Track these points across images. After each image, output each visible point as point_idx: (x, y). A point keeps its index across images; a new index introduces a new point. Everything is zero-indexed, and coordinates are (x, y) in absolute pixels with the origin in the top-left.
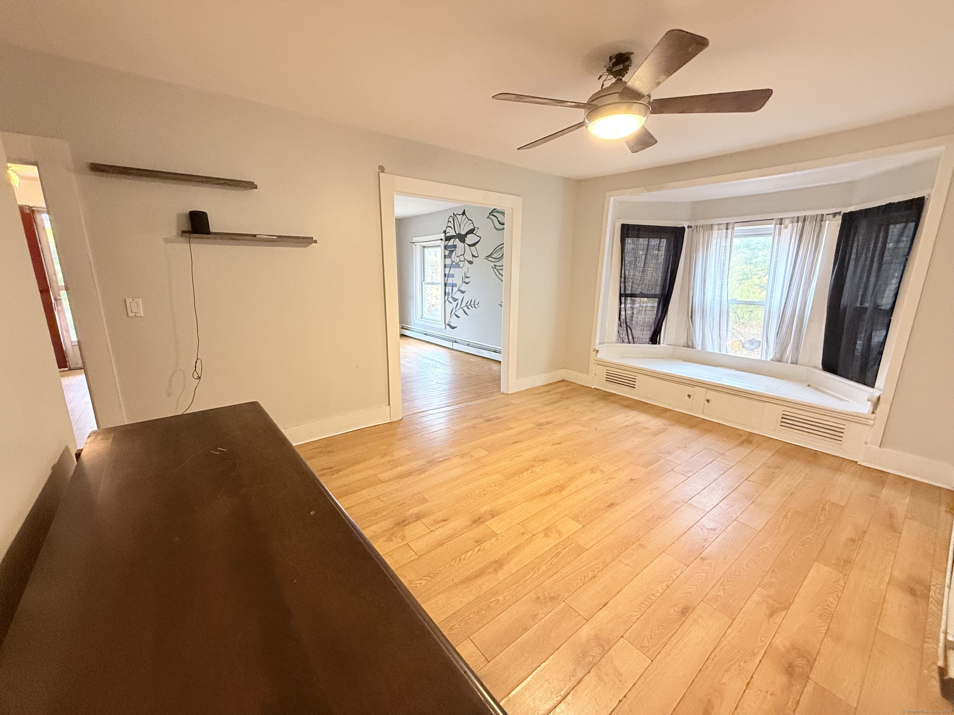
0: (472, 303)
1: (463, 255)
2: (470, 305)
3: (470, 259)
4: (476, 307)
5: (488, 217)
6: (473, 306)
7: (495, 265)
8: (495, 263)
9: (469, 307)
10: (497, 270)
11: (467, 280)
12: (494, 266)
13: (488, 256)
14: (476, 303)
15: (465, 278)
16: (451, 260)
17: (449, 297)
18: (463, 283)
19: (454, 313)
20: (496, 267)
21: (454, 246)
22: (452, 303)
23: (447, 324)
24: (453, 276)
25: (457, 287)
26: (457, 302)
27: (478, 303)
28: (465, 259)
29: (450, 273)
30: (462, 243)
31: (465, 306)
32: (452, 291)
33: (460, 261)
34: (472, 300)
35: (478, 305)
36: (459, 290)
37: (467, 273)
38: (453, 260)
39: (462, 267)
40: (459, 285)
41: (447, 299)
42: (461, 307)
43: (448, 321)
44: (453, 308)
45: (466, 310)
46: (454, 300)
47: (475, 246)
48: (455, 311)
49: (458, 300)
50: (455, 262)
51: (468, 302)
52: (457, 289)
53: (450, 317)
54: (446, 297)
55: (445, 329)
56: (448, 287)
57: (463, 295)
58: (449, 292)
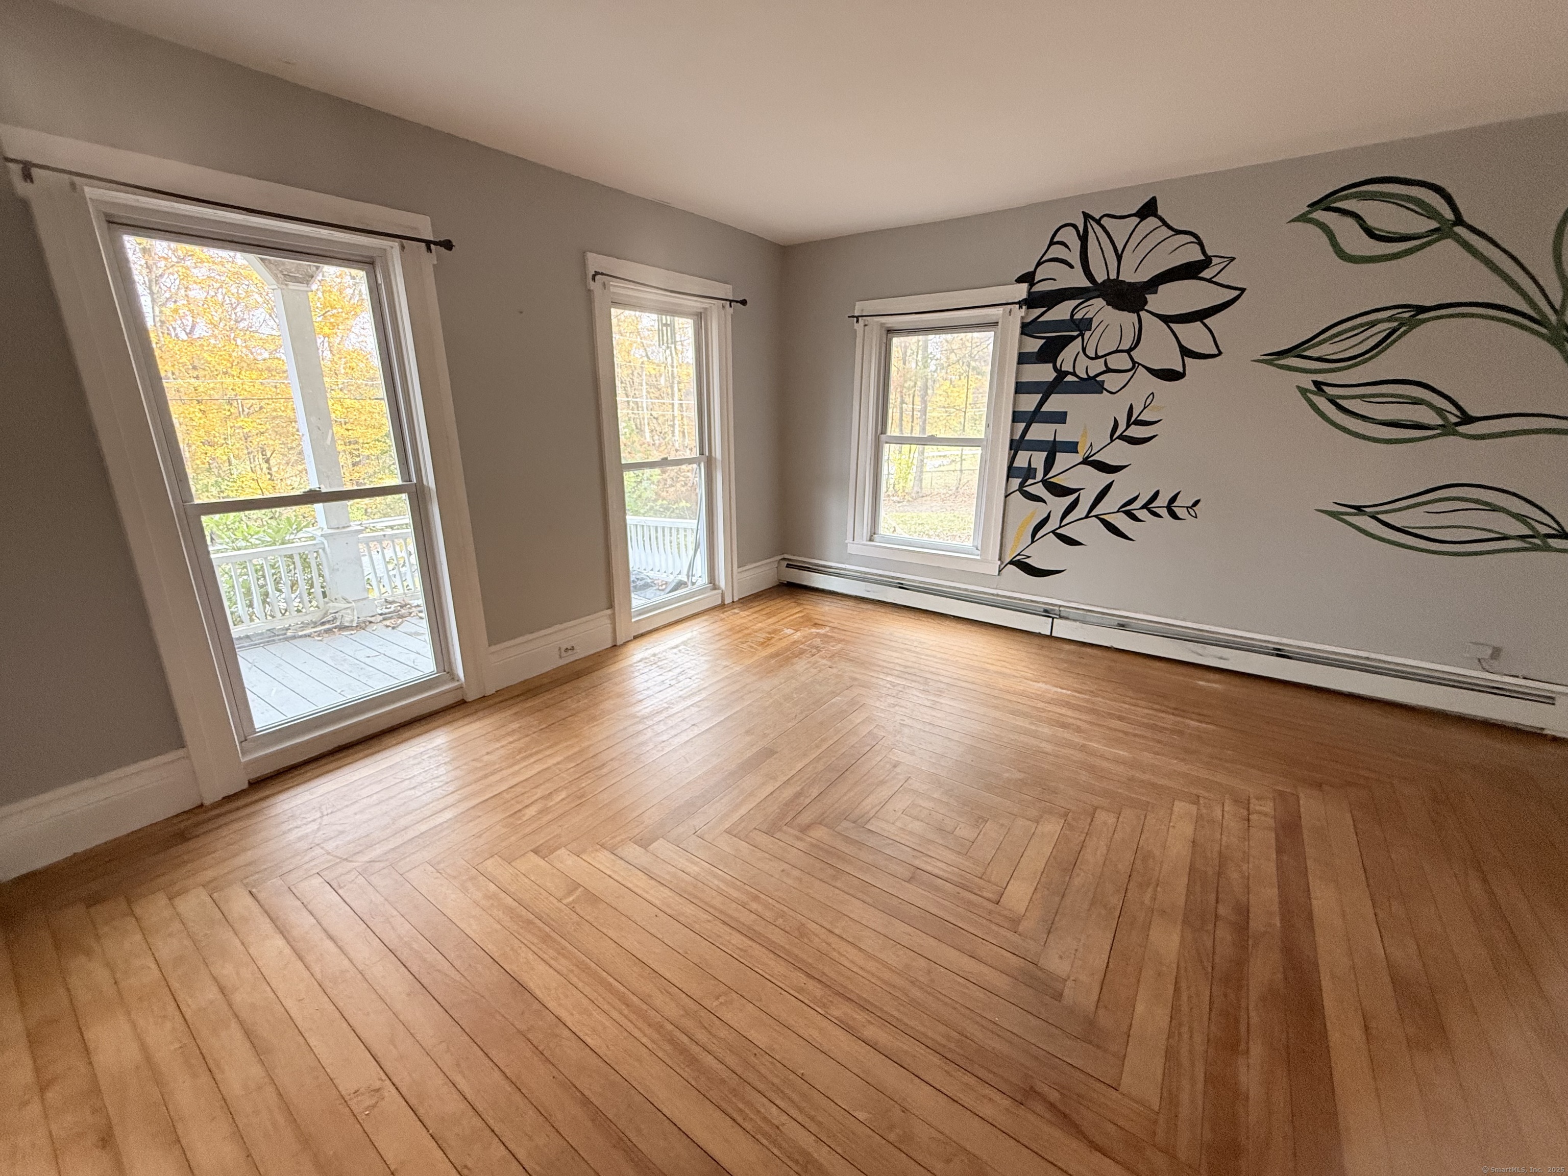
0: (1162, 501)
1: (1130, 351)
2: (1146, 506)
4: (1181, 512)
6: (1164, 512)
7: (1316, 383)
8: (1320, 378)
9: (1142, 514)
10: (1332, 400)
11: (1136, 432)
12: (1312, 387)
13: (1281, 354)
14: (1183, 502)
15: (1128, 426)
16: (1059, 367)
17: (1030, 481)
18: (1112, 441)
19: (1053, 532)
20: (1325, 388)
21: (1080, 322)
22: (1044, 502)
23: (1011, 562)
24: (1060, 418)
25: (1077, 452)
26: (1071, 499)
27: (1190, 505)
28: (1139, 364)
29: (1044, 408)
30: (1126, 313)
31: (1118, 511)
32: (1049, 463)
33: (1108, 370)
34: (1157, 494)
35: (1190, 510)
36: (1085, 462)
37: (1145, 408)
38: (1067, 367)
39: (1114, 391)
40: (1091, 445)
41: (1021, 489)
42: (1093, 513)
43: (1019, 555)
44: (1046, 515)
45: (1121, 522)
46: (1059, 491)
47: (1205, 321)
48: (1058, 526)
49: (1081, 491)
50: (1074, 374)
51: (1135, 499)
52: (1079, 458)
53: (1030, 543)
54: (1016, 482)
55: (999, 575)
56: (1030, 453)
57: (1106, 478)
58: (1032, 466)
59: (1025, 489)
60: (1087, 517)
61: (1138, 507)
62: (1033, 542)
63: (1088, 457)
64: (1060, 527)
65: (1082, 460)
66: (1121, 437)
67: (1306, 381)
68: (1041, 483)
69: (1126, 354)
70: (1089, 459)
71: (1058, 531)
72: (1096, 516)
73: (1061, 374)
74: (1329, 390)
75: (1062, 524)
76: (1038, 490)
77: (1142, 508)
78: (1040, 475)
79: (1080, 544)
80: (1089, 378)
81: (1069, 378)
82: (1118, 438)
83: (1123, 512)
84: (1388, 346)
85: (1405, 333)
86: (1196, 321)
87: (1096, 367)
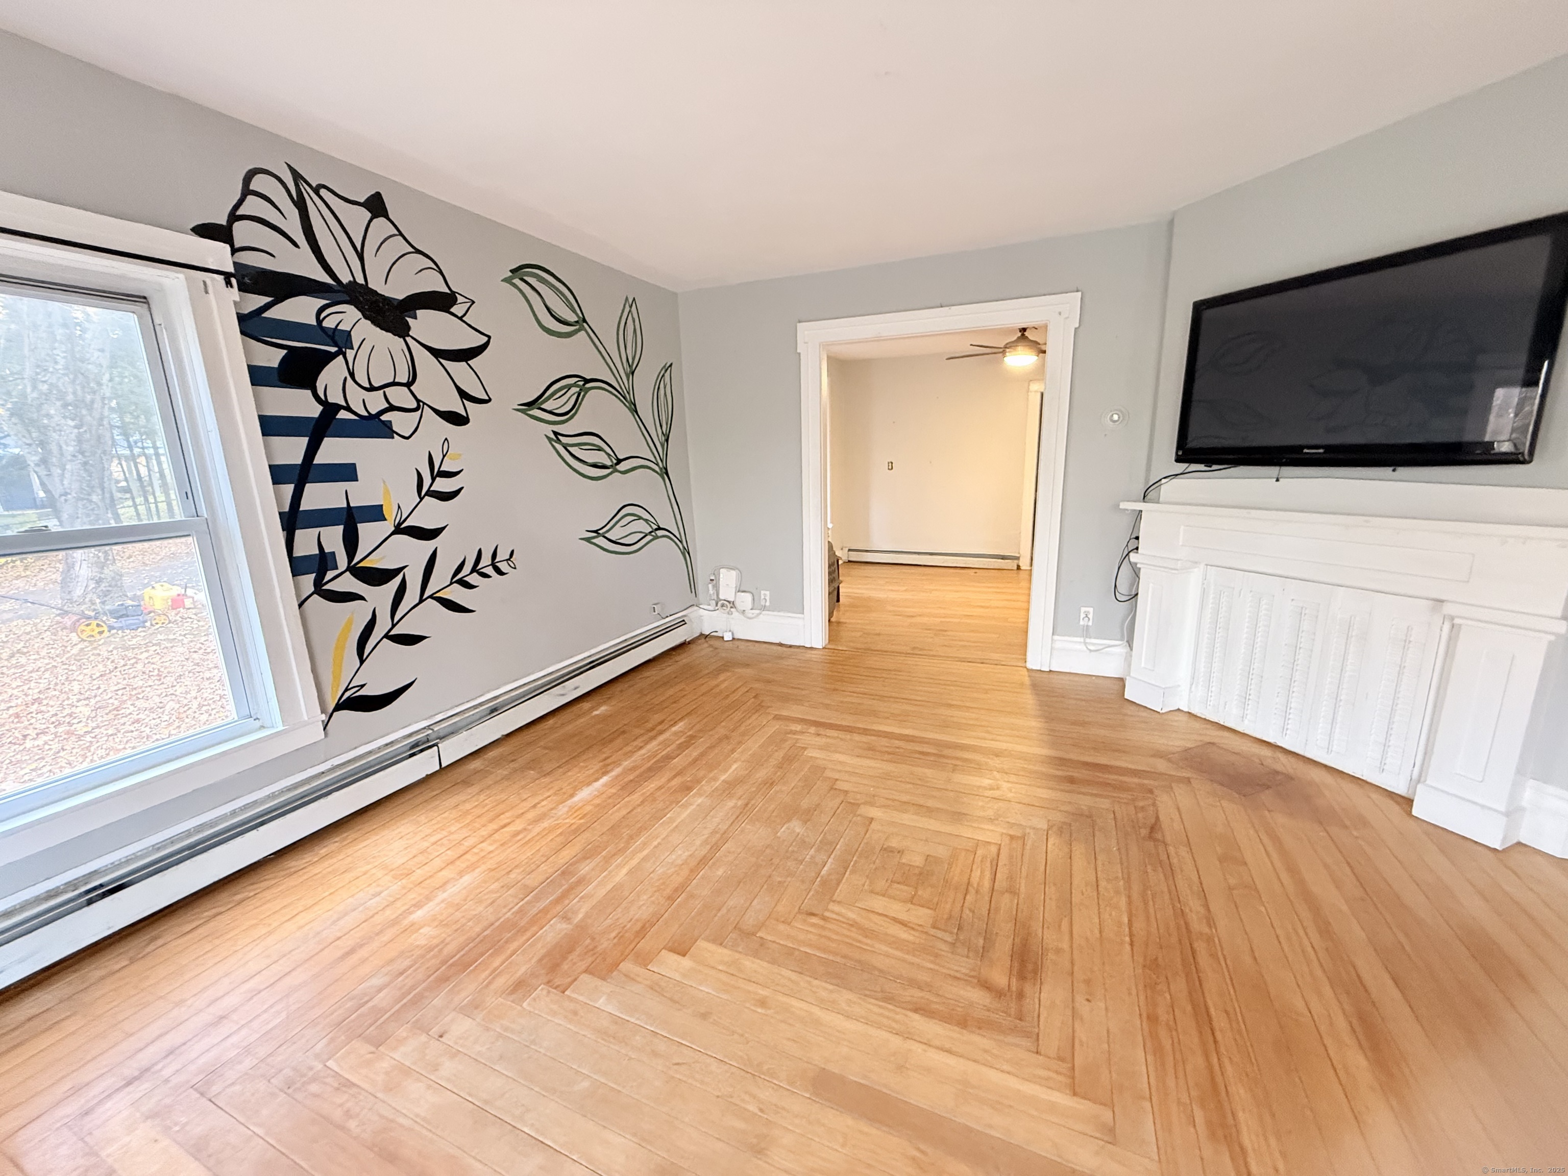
0: (486, 560)
1: (408, 385)
2: (474, 570)
3: (455, 405)
4: (503, 566)
5: (507, 280)
6: (490, 571)
7: (556, 433)
8: (557, 428)
9: (474, 579)
10: (565, 447)
11: (442, 485)
12: (552, 436)
13: (530, 405)
14: (502, 555)
15: (433, 480)
16: (323, 397)
17: (330, 575)
18: (421, 499)
19: (387, 636)
20: (560, 437)
21: (334, 333)
22: (362, 598)
23: (339, 707)
24: (347, 473)
25: (385, 520)
26: (396, 581)
27: (508, 557)
28: (424, 403)
29: (319, 459)
30: (390, 335)
31: (451, 583)
32: (351, 542)
33: (392, 408)
34: (480, 552)
35: (509, 562)
36: (399, 530)
37: (444, 456)
38: (335, 398)
39: (407, 435)
40: (399, 507)
41: (319, 589)
42: (428, 593)
43: (347, 690)
44: (370, 617)
45: (456, 594)
46: (377, 577)
47: (469, 362)
48: (390, 626)
49: (405, 570)
50: (348, 409)
51: (462, 564)
52: (388, 526)
53: (358, 665)
54: (308, 581)
55: (326, 735)
56: (317, 530)
57: (428, 547)
58: (326, 551)
59: (325, 587)
60: (421, 601)
61: (468, 573)
62: (362, 662)
63: (400, 524)
64: (394, 626)
65: (393, 529)
66: (430, 493)
67: (548, 430)
68: (348, 573)
69: (405, 389)
70: (403, 526)
71: (392, 633)
72: (431, 597)
73: (330, 409)
74: (564, 440)
75: (395, 621)
76: (348, 584)
77: (471, 572)
78: (342, 561)
79: (423, 638)
80: (371, 417)
81: (343, 415)
82: (426, 494)
83: (456, 582)
84: (580, 404)
85: (584, 396)
86: (463, 361)
87: (376, 403)
